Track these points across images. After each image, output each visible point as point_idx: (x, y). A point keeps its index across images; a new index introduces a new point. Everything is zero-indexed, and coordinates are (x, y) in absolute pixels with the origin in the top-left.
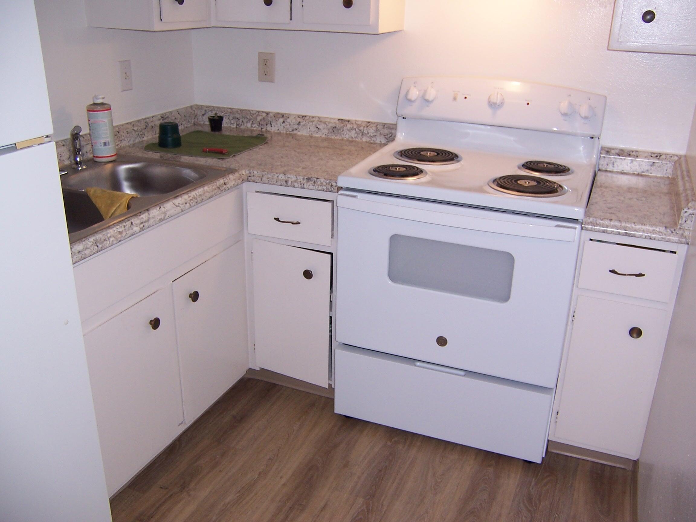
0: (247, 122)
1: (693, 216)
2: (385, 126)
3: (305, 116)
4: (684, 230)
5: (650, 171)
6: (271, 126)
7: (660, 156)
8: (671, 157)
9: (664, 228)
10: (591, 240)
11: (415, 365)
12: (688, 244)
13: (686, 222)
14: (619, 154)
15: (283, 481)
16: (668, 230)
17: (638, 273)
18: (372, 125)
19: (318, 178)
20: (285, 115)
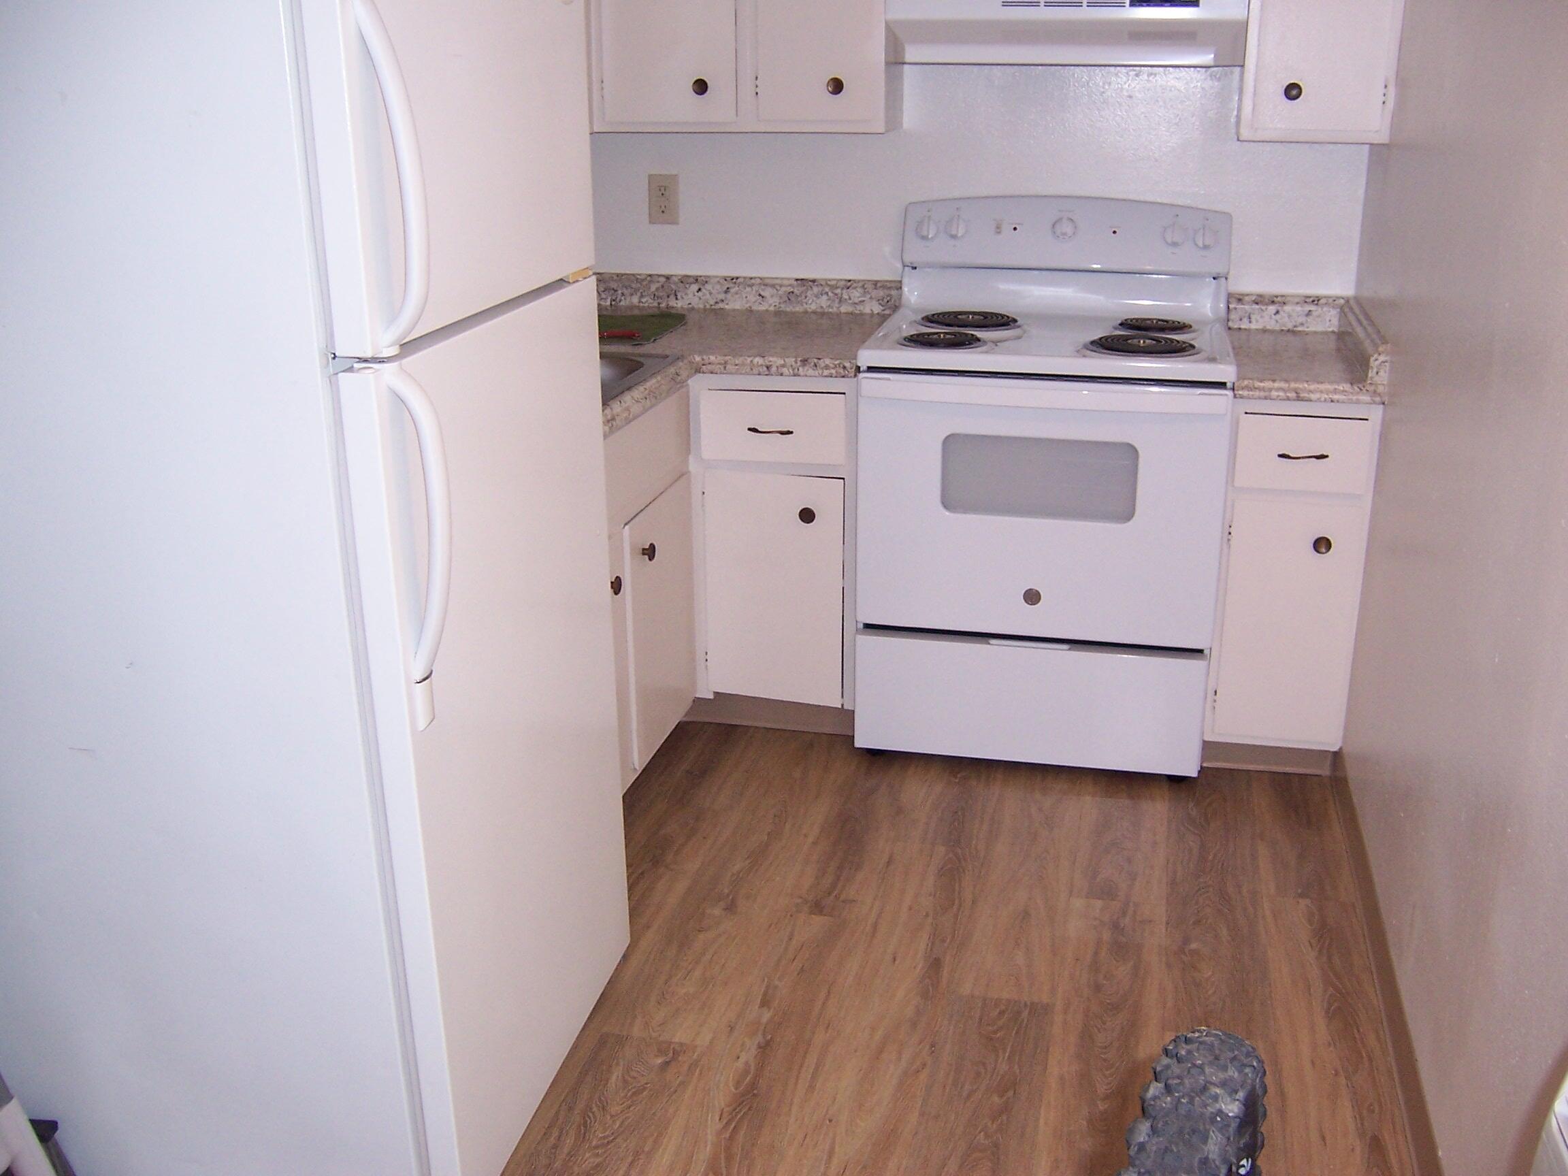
0: (632, 295)
1: (1386, 364)
2: (879, 285)
3: (737, 278)
4: (1376, 385)
5: (1306, 325)
6: (677, 299)
7: (1318, 300)
8: (1334, 301)
9: (1349, 385)
10: (1246, 413)
11: (989, 644)
12: (1383, 403)
13: (1377, 373)
14: (1256, 301)
15: (810, 839)
16: (1356, 388)
17: (1318, 454)
18: (855, 285)
19: (819, 359)
20: (699, 279)
